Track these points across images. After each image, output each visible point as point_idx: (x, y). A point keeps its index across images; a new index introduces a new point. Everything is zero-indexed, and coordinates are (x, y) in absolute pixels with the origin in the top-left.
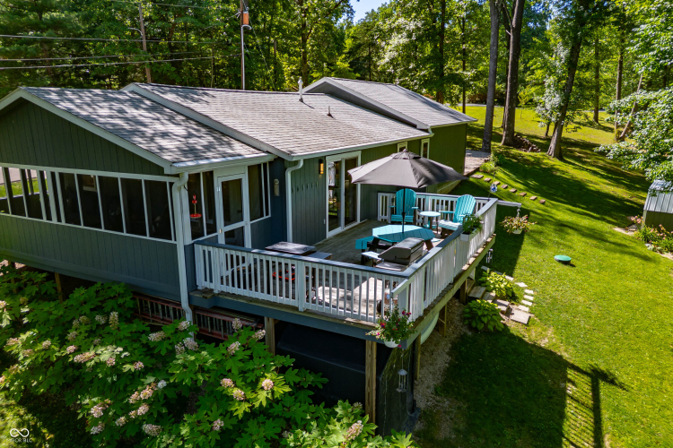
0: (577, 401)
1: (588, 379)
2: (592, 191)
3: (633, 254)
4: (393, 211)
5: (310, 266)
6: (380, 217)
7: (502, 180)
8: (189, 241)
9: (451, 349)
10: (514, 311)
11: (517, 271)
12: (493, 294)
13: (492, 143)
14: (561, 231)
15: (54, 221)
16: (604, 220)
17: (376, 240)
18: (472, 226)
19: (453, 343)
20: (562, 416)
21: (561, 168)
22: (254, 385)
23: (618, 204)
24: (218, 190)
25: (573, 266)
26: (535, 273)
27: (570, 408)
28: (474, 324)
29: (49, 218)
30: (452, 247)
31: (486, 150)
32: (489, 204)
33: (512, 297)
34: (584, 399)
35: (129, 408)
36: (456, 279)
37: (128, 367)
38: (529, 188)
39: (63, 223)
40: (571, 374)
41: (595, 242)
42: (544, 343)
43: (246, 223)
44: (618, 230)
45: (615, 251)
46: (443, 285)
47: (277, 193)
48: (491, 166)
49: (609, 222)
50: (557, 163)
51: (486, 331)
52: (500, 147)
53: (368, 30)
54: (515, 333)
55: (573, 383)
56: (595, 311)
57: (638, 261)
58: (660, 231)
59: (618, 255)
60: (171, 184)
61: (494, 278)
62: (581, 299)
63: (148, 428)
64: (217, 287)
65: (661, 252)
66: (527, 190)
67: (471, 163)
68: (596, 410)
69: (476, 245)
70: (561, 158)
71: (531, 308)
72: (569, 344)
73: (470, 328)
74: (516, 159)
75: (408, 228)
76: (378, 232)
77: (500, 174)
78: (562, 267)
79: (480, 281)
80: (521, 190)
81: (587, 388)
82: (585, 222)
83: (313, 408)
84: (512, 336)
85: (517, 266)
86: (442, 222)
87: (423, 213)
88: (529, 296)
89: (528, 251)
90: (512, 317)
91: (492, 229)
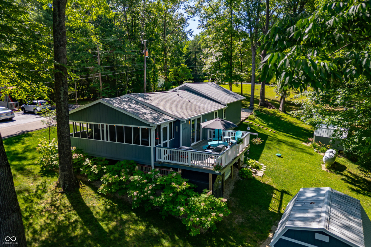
0: (275, 199)
1: (280, 193)
2: (296, 126)
3: (307, 153)
4: (214, 137)
5: (193, 153)
6: (209, 139)
7: (257, 123)
8: (155, 146)
9: (235, 184)
10: (258, 173)
11: (260, 159)
12: (250, 167)
13: (255, 104)
14: (279, 143)
15: (105, 140)
16: (299, 139)
17: (210, 146)
18: (240, 141)
19: (235, 182)
20: (270, 202)
21: (284, 117)
22: (180, 185)
23: (307, 132)
24: (162, 130)
25: (282, 157)
26: (267, 160)
27: (273, 200)
28: (243, 177)
29: (103, 139)
30: (234, 148)
31: (252, 108)
32: (247, 134)
33: (258, 168)
34: (278, 198)
35: (145, 192)
36: (235, 158)
37: (143, 181)
38: (269, 126)
39: (109, 141)
40: (275, 191)
41: (293, 148)
42: (267, 183)
43: (168, 141)
44: (304, 144)
45: (300, 152)
46: (231, 159)
47: (177, 131)
48: (253, 116)
49: (301, 140)
50: (283, 114)
51: (248, 179)
52: (258, 107)
53: (195, 45)
54: (257, 179)
55: (275, 194)
56: (287, 173)
57: (309, 155)
58: (319, 144)
59: (301, 153)
60: (151, 129)
61: (250, 161)
62: (283, 169)
63: (151, 197)
64: (163, 160)
65: (319, 152)
66: (268, 127)
67: (244, 115)
68: (281, 201)
69: (242, 148)
70: (285, 112)
71: (264, 172)
72: (276, 183)
73: (242, 178)
74: (264, 112)
75: (220, 142)
76: (210, 143)
77: (257, 120)
78: (278, 158)
79: (245, 162)
80: (265, 126)
81: (280, 195)
82: (291, 140)
83: (195, 193)
84: (256, 180)
85: (261, 157)
86: (231, 140)
87: (224, 137)
88: (264, 168)
89: (265, 152)
90: (257, 175)
91: (249, 142)
